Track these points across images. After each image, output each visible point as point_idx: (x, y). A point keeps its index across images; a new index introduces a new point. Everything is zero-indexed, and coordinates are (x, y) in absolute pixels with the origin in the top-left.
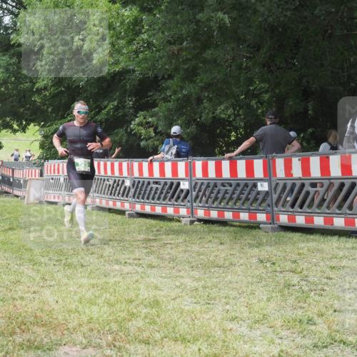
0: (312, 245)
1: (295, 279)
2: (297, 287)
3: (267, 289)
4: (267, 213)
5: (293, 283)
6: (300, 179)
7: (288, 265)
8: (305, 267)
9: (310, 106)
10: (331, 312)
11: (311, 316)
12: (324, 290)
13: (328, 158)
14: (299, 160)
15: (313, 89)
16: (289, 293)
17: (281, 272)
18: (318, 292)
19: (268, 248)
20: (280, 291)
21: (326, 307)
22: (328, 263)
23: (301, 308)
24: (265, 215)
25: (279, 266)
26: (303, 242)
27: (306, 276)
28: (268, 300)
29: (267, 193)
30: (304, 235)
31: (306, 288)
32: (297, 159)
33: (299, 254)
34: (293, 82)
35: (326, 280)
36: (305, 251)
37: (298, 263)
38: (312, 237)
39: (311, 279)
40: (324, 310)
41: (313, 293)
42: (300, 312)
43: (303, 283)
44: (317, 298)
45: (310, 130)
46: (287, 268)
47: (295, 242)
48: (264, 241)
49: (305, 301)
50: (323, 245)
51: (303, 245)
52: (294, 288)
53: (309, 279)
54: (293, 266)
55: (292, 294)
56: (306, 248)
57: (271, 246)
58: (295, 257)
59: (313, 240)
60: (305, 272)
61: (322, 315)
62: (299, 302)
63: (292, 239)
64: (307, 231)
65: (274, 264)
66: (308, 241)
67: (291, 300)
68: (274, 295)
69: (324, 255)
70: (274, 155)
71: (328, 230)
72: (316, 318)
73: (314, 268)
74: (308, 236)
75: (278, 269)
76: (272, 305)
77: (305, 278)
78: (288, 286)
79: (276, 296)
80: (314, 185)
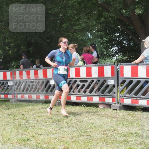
0: (31, 107)
1: (23, 122)
2: (24, 126)
3: (11, 127)
4: (12, 95)
5: (22, 124)
6: (26, 80)
7: (21, 116)
8: (27, 117)
9: (31, 49)
10: (37, 135)
11: (29, 137)
12: (35, 126)
13: (37, 71)
14: (26, 72)
15: (32, 42)
16: (20, 128)
17: (17, 119)
18: (32, 127)
19: (12, 110)
20: (17, 128)
21: (36, 133)
22: (37, 115)
23: (25, 134)
24: (11, 95)
25: (17, 117)
26: (27, 106)
27: (28, 121)
28: (11, 132)
29: (12, 86)
30: (28, 103)
31: (27, 126)
32: (25, 71)
33: (25, 111)
34: (23, 39)
35: (36, 122)
36: (28, 110)
37: (25, 115)
38: (31, 104)
39: (30, 122)
40: (34, 135)
41: (30, 128)
42: (24, 136)
43: (26, 124)
44: (32, 130)
45: (31, 59)
46: (20, 118)
47: (24, 106)
48: (11, 106)
49: (27, 131)
50: (35, 107)
51: (27, 107)
52: (22, 126)
53: (29, 122)
54: (23, 116)
55: (21, 129)
56: (28, 109)
57: (14, 108)
58: (23, 113)
59: (32, 105)
60: (27, 119)
61: (33, 137)
62: (24, 132)
63: (22, 105)
64: (29, 101)
65: (14, 116)
66: (29, 106)
67: (21, 131)
68: (14, 130)
69: (36, 111)
70: (15, 70)
71: (38, 101)
72: (31, 138)
73: (31, 117)
74: (30, 104)
75: (16, 118)
76: (13, 134)
77: (27, 122)
78: (20, 125)
79: (15, 130)
80: (32, 82)
